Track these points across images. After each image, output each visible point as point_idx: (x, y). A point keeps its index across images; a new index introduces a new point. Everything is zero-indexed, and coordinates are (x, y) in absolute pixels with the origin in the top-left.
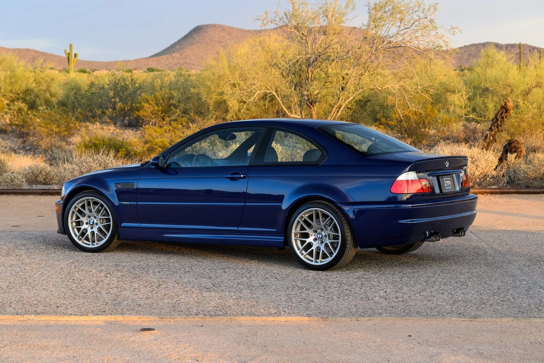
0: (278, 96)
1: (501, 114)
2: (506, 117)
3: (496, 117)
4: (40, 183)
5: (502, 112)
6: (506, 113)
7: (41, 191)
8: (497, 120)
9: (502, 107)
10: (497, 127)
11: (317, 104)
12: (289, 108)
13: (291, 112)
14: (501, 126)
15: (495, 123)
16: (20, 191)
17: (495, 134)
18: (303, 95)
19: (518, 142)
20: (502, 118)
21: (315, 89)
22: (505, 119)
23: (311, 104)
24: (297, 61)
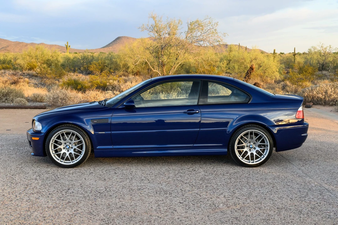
0: (148, 62)
1: (250, 71)
2: (252, 72)
3: (247, 72)
4: (39, 102)
5: (250, 70)
6: (252, 70)
7: (34, 107)
8: (248, 73)
9: (250, 68)
10: (248, 77)
11: (166, 65)
12: (153, 67)
13: (154, 69)
14: (250, 76)
15: (247, 75)
16: (24, 107)
17: (247, 80)
18: (159, 62)
19: (259, 84)
20: (250, 72)
21: (165, 59)
22: (252, 73)
23: (163, 66)
24: (157, 46)
